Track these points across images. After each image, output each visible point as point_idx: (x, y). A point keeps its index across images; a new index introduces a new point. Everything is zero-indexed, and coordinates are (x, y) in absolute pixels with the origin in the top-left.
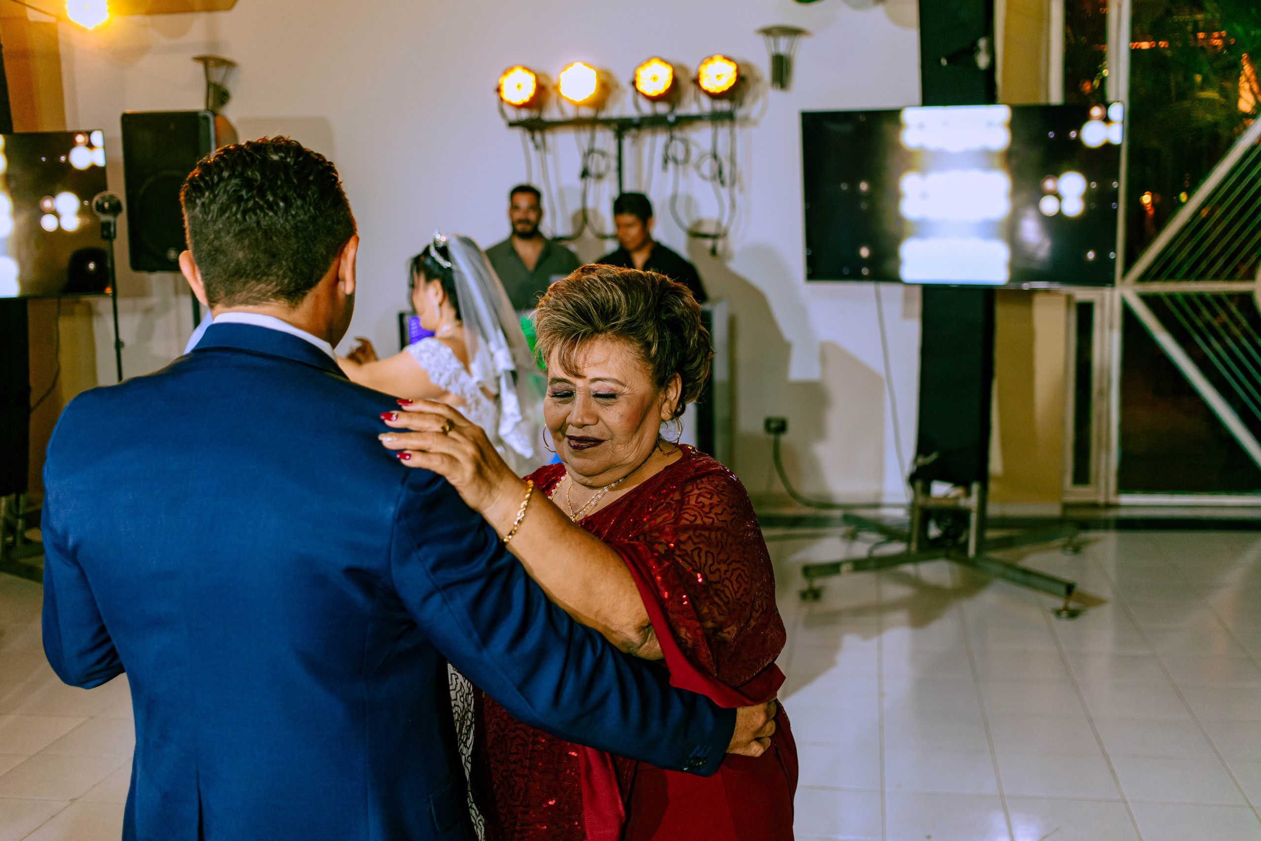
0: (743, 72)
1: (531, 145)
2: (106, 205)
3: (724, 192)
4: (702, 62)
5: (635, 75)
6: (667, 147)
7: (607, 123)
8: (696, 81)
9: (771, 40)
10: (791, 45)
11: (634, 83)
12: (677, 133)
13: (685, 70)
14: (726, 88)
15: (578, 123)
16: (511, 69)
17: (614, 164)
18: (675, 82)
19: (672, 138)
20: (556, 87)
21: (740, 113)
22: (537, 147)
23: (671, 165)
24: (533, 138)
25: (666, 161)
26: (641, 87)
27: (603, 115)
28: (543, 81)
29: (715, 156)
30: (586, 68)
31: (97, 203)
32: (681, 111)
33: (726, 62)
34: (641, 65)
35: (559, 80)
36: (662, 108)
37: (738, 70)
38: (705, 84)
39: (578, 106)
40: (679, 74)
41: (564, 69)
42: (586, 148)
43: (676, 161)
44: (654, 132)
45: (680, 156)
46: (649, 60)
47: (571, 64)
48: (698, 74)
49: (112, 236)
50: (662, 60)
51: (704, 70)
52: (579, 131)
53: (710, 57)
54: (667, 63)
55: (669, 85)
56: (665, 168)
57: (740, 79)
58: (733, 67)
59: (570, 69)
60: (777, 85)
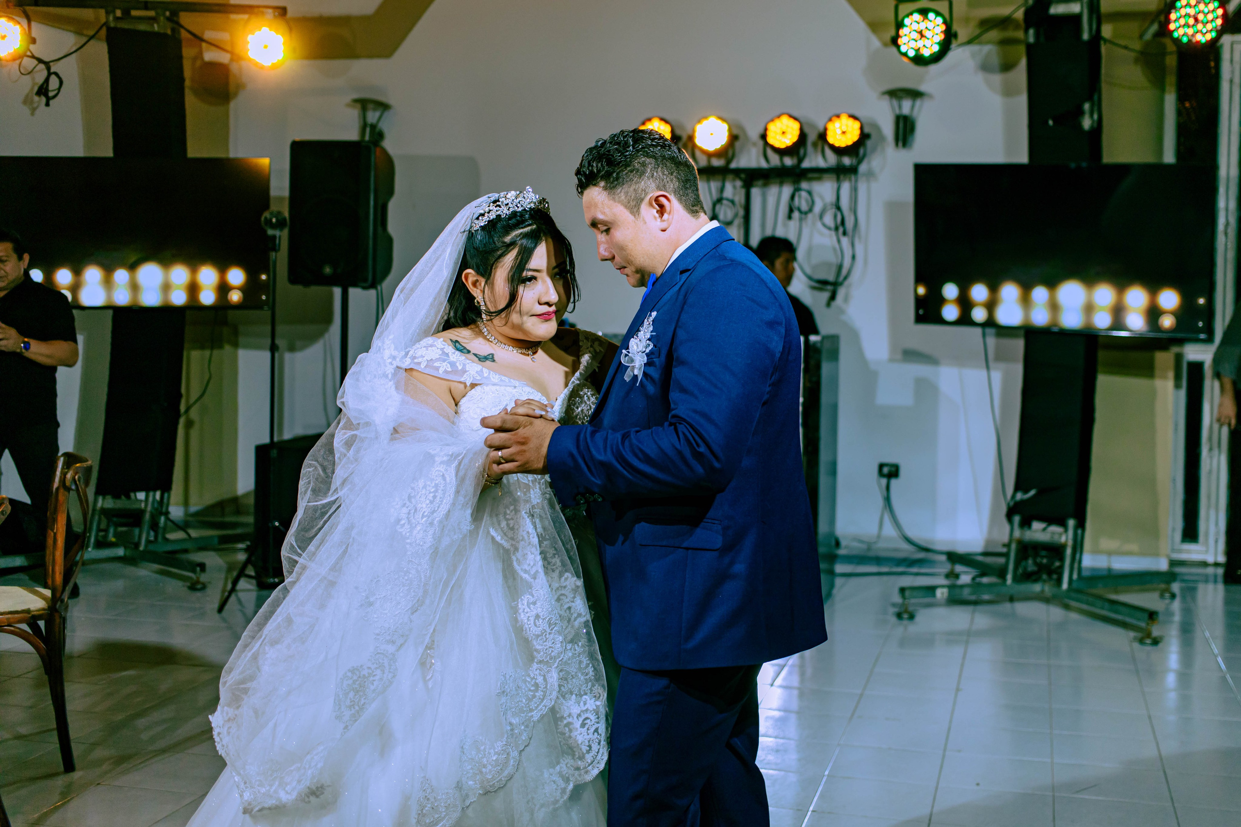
0: (866, 130)
2: (274, 220)
3: (845, 241)
4: (830, 120)
5: (766, 129)
6: (792, 197)
7: (737, 172)
8: (823, 136)
9: (895, 102)
10: (913, 107)
11: (764, 137)
12: (804, 185)
13: (813, 126)
14: (850, 143)
15: (708, 172)
16: (650, 120)
17: (742, 212)
18: (803, 136)
19: (797, 190)
20: (691, 138)
21: (863, 168)
23: (796, 214)
25: (791, 210)
26: (771, 140)
27: (733, 165)
28: (678, 132)
29: (838, 208)
30: (720, 121)
31: (266, 218)
32: (806, 164)
33: (851, 121)
34: (772, 120)
35: (694, 131)
36: (788, 161)
37: (861, 128)
38: (831, 139)
39: (710, 155)
40: (807, 130)
41: (699, 121)
42: (715, 196)
43: (799, 210)
44: (781, 184)
45: (804, 207)
46: (779, 117)
47: (706, 117)
48: (826, 129)
49: (277, 248)
50: (791, 116)
51: (830, 126)
52: (708, 180)
53: (838, 116)
54: (795, 119)
55: (795, 139)
56: (790, 217)
57: (864, 136)
58: (857, 125)
59: (705, 122)
60: (900, 144)
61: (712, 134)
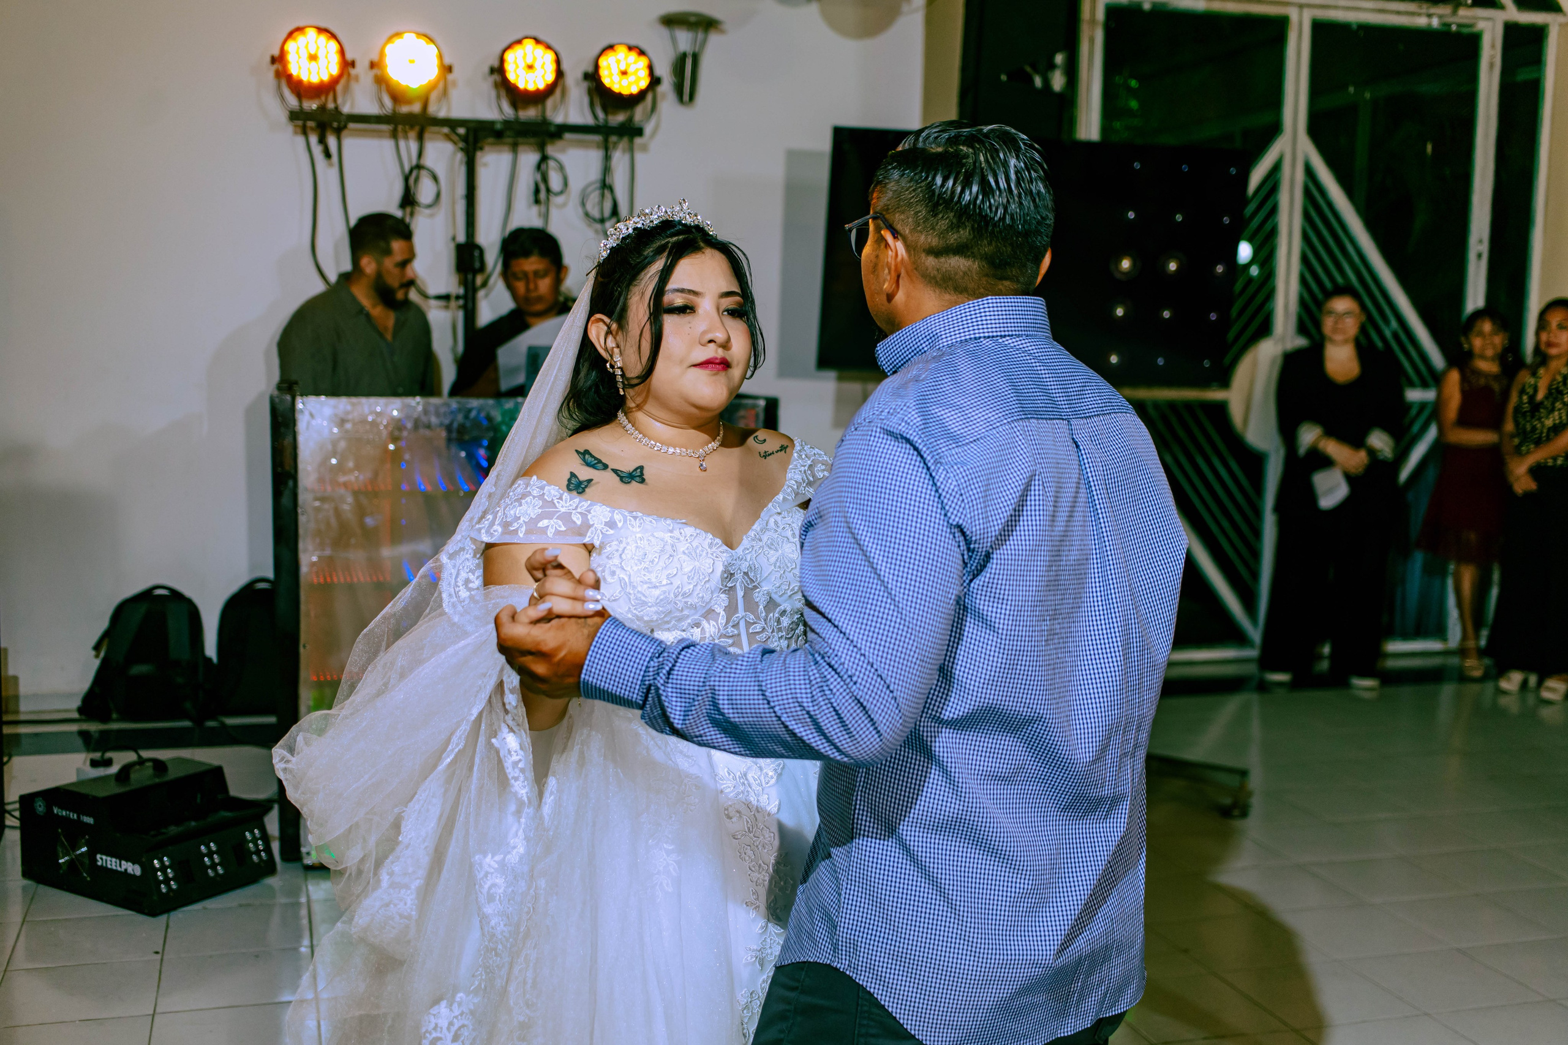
0: (656, 73)
1: (317, 150)
4: (602, 54)
5: (502, 61)
6: (537, 169)
7: (452, 124)
8: (593, 77)
9: (677, 32)
10: (701, 43)
11: (499, 70)
14: (633, 90)
15: (397, 121)
16: (300, 29)
18: (560, 74)
19: (545, 157)
22: (328, 154)
23: (543, 195)
24: (322, 141)
25: (537, 191)
26: (511, 76)
27: (439, 113)
28: (349, 56)
29: (607, 186)
30: (422, 42)
33: (633, 55)
34: (512, 46)
35: (382, 54)
37: (651, 68)
38: (606, 81)
40: (566, 66)
41: (390, 40)
42: (409, 163)
43: (549, 191)
46: (521, 42)
47: (399, 36)
48: (597, 67)
50: (538, 41)
51: (602, 62)
52: (394, 135)
53: (611, 47)
54: (548, 47)
55: (550, 77)
56: (537, 201)
57: (655, 81)
58: (643, 62)
59: (397, 41)
60: (686, 97)
61: (412, 62)
